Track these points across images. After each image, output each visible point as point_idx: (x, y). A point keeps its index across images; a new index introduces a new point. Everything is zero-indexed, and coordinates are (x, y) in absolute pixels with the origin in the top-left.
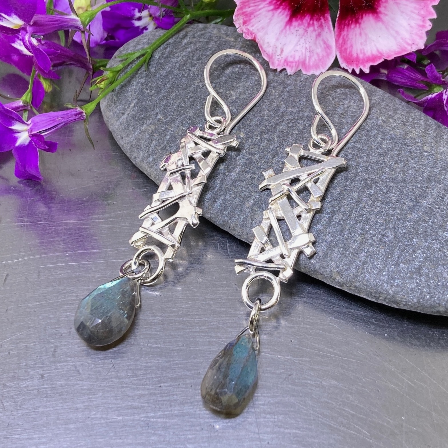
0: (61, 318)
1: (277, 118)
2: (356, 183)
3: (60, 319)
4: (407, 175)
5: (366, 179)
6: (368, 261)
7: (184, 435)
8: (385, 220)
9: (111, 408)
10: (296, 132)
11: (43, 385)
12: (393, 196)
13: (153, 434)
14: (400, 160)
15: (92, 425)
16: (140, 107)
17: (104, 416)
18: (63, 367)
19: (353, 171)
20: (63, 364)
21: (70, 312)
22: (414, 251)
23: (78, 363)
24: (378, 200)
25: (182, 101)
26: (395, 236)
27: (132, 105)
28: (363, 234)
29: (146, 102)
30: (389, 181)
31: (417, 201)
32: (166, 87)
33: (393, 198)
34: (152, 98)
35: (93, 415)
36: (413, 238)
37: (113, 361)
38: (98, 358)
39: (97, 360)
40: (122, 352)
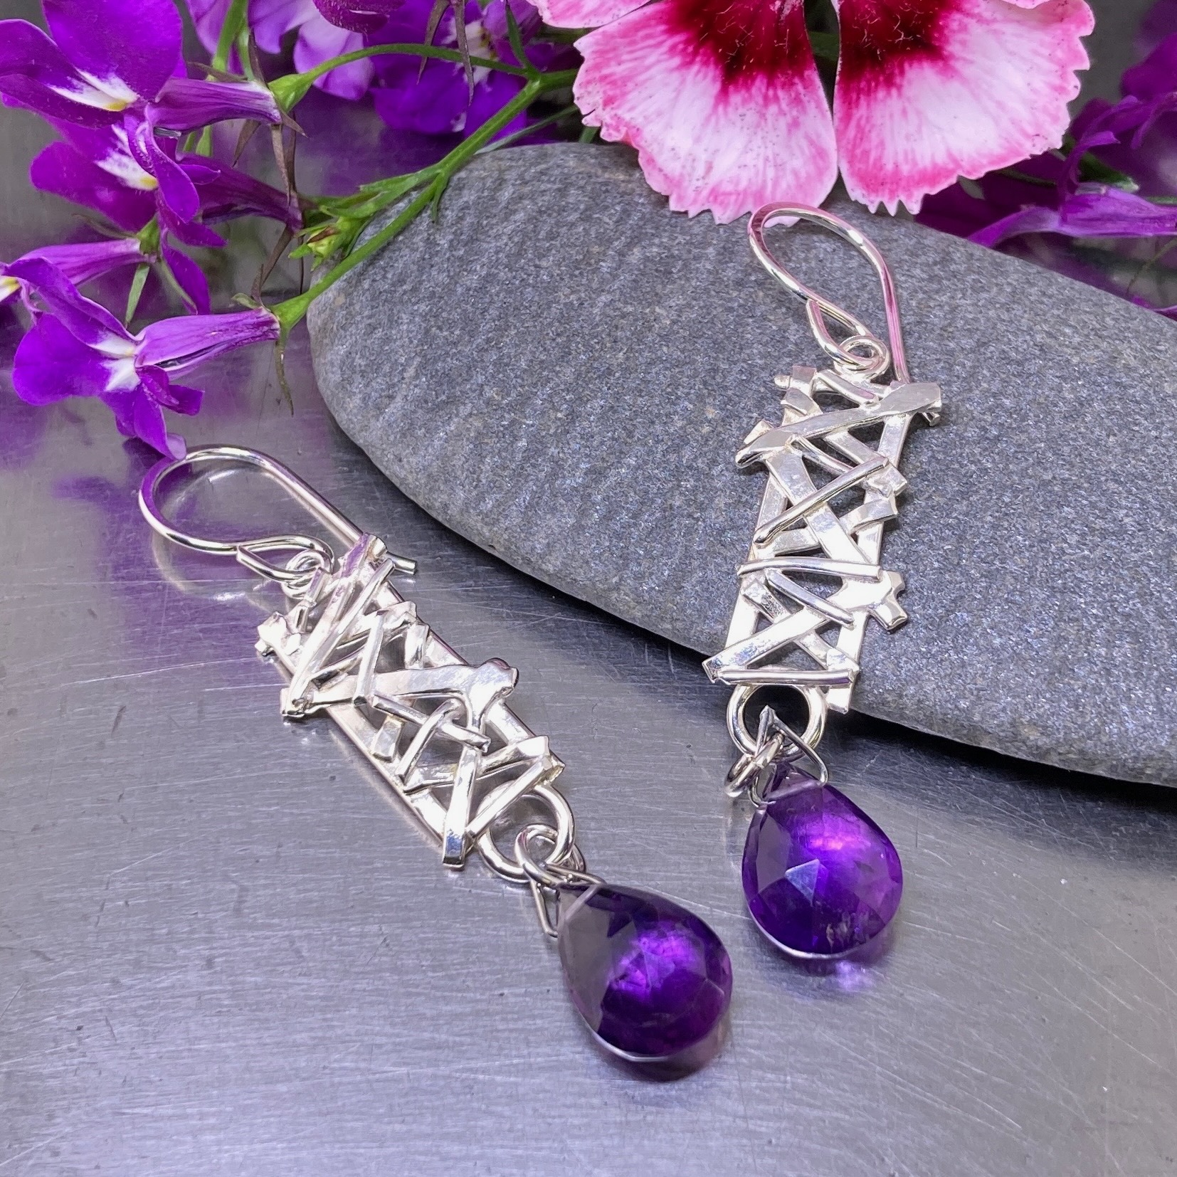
0: (255, 818)
3: (254, 821)
7: (560, 1117)
9: (380, 1046)
11: (210, 984)
13: (485, 1112)
15: (332, 1085)
16: (432, 376)
17: (362, 1065)
18: (260, 941)
20: (261, 933)
21: (278, 804)
23: (297, 932)
27: (410, 372)
35: (336, 1061)
37: (383, 928)
38: (347, 920)
39: (345, 925)
40: (406, 907)
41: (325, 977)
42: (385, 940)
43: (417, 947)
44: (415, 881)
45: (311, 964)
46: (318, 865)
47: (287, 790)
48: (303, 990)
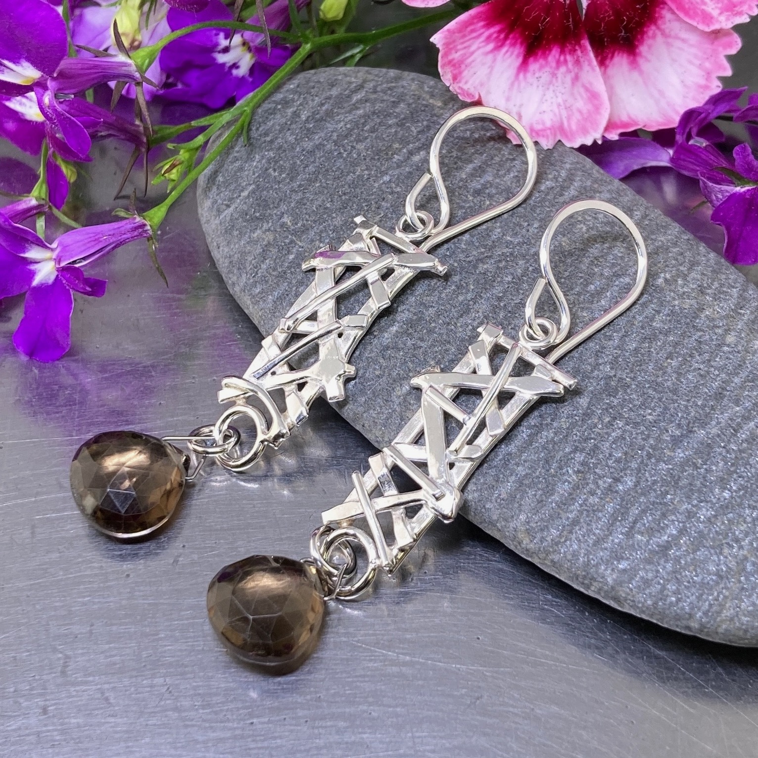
1: (483, 250)
2: (590, 383)
4: (682, 380)
5: (611, 377)
6: (582, 520)
8: (626, 454)
10: (509, 278)
12: (650, 414)
14: (677, 353)
16: (257, 200)
18: (80, 693)
19: (590, 360)
20: (80, 687)
22: (664, 515)
23: (106, 686)
24: (621, 416)
25: (327, 199)
26: (637, 484)
27: (245, 194)
28: (583, 472)
29: (268, 192)
30: (649, 387)
31: (690, 429)
32: (306, 170)
33: (649, 417)
34: (281, 186)
36: (667, 493)
37: (167, 680)
38: (142, 676)
39: (140, 679)
40: (183, 664)
41: (127, 717)
42: (168, 688)
43: (192, 692)
44: (188, 646)
45: (117, 708)
46: (120, 637)
47: (95, 586)
48: (112, 727)
